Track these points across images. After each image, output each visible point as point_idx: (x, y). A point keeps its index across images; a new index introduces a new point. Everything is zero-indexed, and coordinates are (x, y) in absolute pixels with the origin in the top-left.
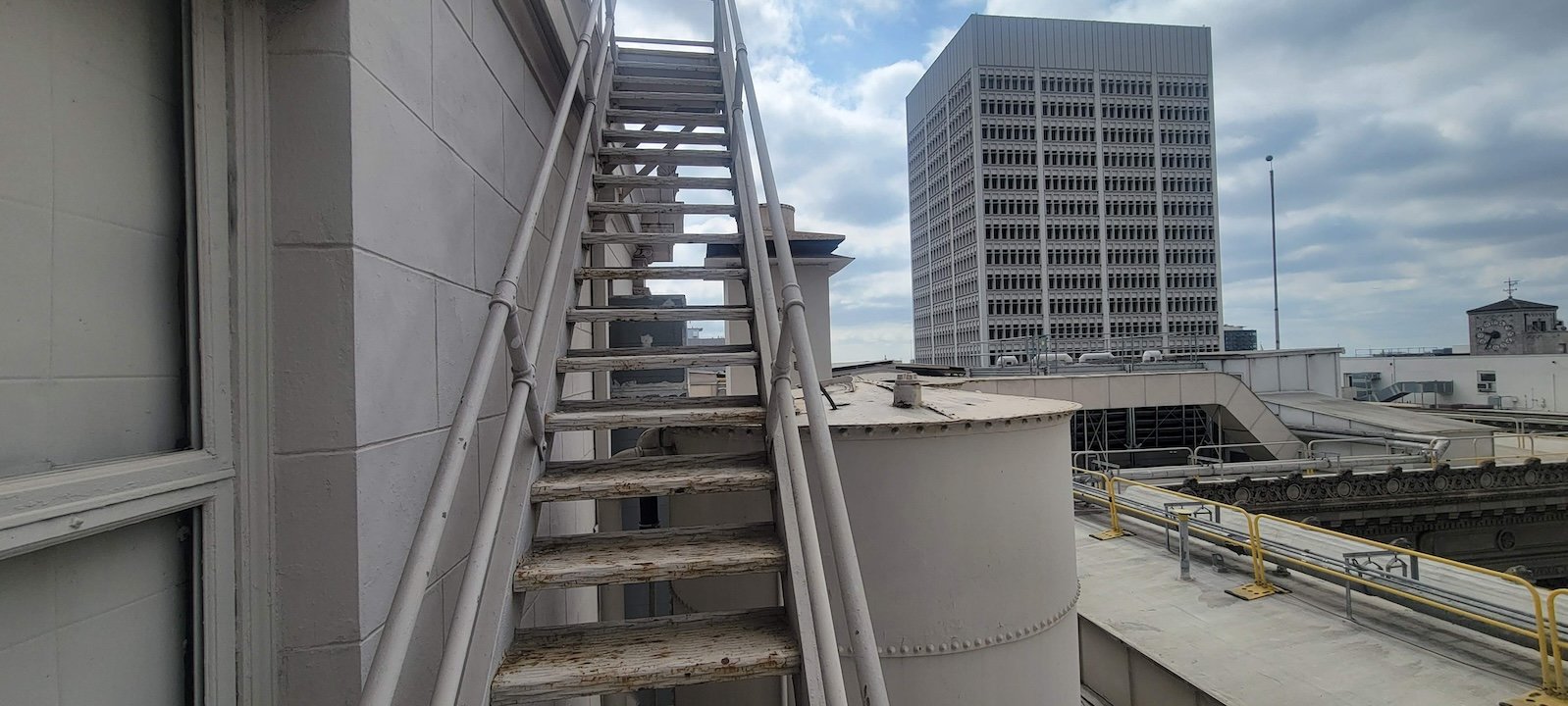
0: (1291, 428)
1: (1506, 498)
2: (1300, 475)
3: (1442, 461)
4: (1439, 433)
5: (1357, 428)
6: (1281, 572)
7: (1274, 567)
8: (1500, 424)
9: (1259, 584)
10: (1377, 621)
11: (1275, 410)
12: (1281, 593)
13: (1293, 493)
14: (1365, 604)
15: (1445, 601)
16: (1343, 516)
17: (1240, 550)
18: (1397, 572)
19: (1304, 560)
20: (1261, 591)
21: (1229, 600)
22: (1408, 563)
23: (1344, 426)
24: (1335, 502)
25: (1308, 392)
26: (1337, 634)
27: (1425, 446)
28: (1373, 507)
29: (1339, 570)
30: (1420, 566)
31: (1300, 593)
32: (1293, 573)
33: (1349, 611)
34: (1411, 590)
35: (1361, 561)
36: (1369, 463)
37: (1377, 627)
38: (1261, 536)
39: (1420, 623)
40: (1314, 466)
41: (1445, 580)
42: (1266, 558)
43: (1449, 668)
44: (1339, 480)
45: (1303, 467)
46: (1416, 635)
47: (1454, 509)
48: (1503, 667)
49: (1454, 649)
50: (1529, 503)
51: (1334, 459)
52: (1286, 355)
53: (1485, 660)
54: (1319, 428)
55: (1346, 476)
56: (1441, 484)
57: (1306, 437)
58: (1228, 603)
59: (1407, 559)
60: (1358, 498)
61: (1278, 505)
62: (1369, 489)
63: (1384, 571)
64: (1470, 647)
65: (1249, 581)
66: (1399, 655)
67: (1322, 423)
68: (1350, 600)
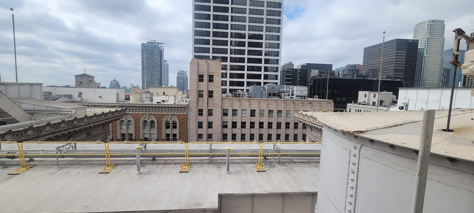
0: (25, 111)
1: (90, 124)
2: (32, 126)
3: (75, 116)
4: (74, 109)
5: (50, 109)
6: (31, 160)
7: (28, 159)
8: (88, 105)
9: (23, 167)
10: (66, 165)
11: (18, 104)
12: (32, 167)
13: (30, 132)
14: (62, 161)
15: (85, 153)
16: (47, 137)
17: (14, 157)
18: (71, 149)
19: (37, 154)
20: (24, 169)
21: (10, 177)
22: (74, 146)
23: (45, 108)
24: (45, 133)
25: (31, 98)
26: (54, 173)
27: (70, 113)
28: (57, 132)
29: (54, 153)
30: (77, 146)
31: (39, 165)
32: (35, 159)
33: (57, 165)
34: (76, 153)
35: (61, 149)
36: (55, 119)
37: (66, 166)
38: (24, 150)
39: (77, 161)
40: (36, 123)
41: (83, 147)
42: (26, 157)
43: (86, 169)
44: (46, 126)
45: (32, 124)
46: (77, 164)
47: (78, 129)
48: (98, 164)
49: (87, 164)
50: (94, 124)
51: (44, 119)
52: (22, 84)
53: (94, 164)
54: (36, 110)
55: (49, 124)
56: (75, 122)
57: (32, 113)
58: (10, 178)
59: (73, 144)
60: (52, 130)
61: (23, 138)
62: (55, 127)
63: (68, 150)
64: (89, 162)
65: (18, 167)
66: (73, 171)
67: (37, 108)
68: (57, 161)
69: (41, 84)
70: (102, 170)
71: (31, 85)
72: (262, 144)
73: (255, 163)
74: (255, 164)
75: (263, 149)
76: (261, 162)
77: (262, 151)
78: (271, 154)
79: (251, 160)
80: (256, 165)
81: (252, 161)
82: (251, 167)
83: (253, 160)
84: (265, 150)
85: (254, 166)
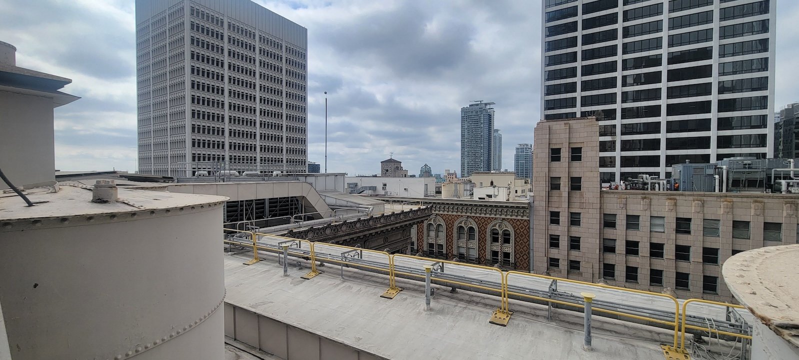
0: (328, 205)
1: (387, 226)
2: (330, 224)
3: (371, 215)
4: (371, 205)
5: (349, 204)
6: (322, 265)
7: (319, 263)
8: (387, 201)
9: (313, 271)
10: (350, 277)
11: (324, 197)
12: (321, 273)
13: (328, 231)
14: (347, 271)
15: (368, 264)
16: (343, 238)
17: (307, 259)
18: (356, 257)
19: (329, 258)
20: (314, 274)
21: (302, 281)
22: (359, 253)
23: (344, 203)
24: (341, 233)
25: (335, 191)
26: (338, 285)
27: (367, 210)
28: (352, 234)
29: (339, 260)
30: (363, 253)
31: (327, 272)
32: (325, 264)
33: (342, 275)
34: (360, 263)
35: (346, 255)
36: (351, 217)
37: (349, 279)
38: (315, 251)
39: (362, 274)
40: (335, 220)
41: (370, 257)
42: (316, 260)
43: (368, 288)
44: (342, 224)
45: (332, 221)
46: (360, 279)
47: (374, 231)
48: (382, 283)
49: (370, 281)
50: (392, 227)
51: (341, 217)
52: (328, 175)
53: (378, 282)
54: (338, 205)
55: (345, 223)
56: (371, 223)
57: (334, 208)
58: (301, 282)
59: (359, 251)
60: (348, 231)
61: (323, 237)
62: (351, 227)
63: (353, 257)
64: (374, 279)
65: (310, 271)
66: (356, 287)
67: (339, 203)
68: (342, 270)
69: (343, 175)
70: (384, 292)
71: (336, 175)
72: (682, 302)
73: (663, 343)
74: (663, 347)
75: (688, 313)
76: (682, 346)
77: (683, 317)
78: (713, 330)
79: (653, 334)
80: (666, 348)
81: (656, 337)
82: (650, 350)
83: (659, 334)
84: (694, 317)
85: (661, 350)
